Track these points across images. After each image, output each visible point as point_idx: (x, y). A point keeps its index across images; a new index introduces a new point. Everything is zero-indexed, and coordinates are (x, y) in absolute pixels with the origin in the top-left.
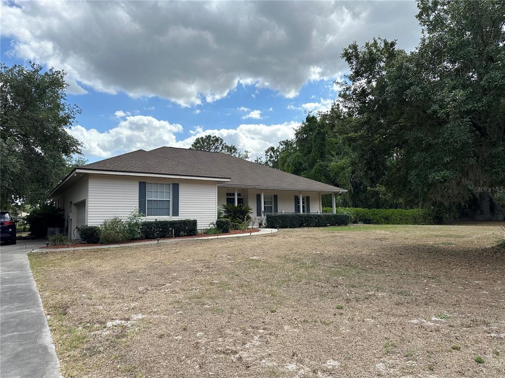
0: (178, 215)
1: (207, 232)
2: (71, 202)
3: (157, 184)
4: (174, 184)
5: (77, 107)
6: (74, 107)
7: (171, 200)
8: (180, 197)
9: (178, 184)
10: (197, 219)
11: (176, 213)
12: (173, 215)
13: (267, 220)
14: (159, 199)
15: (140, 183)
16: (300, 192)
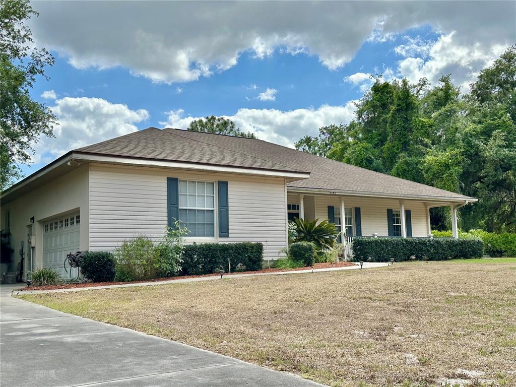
0: (227, 236)
1: (275, 265)
2: (33, 219)
3: (193, 182)
4: (220, 183)
5: (47, 53)
6: (42, 53)
7: (216, 209)
8: (229, 204)
9: (226, 184)
10: (263, 243)
11: (224, 231)
12: (220, 236)
13: (355, 249)
14: (197, 208)
15: (169, 179)
16: (401, 201)
